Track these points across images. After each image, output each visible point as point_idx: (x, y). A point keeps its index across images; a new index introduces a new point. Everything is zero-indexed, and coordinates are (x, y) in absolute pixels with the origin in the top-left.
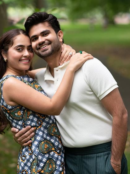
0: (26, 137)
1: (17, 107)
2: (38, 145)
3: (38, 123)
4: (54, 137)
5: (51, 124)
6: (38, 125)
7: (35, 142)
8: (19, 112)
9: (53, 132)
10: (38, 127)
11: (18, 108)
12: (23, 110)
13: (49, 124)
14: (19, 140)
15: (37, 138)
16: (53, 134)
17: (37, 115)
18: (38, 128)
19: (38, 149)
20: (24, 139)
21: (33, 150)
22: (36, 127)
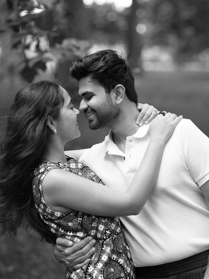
0: (84, 254)
1: (70, 213)
2: (103, 270)
3: (105, 233)
4: (124, 255)
5: (118, 234)
6: (105, 237)
7: (98, 264)
8: (75, 220)
9: (122, 247)
10: (105, 240)
11: (72, 214)
12: (80, 216)
13: (115, 234)
14: (69, 258)
15: (103, 258)
16: (121, 251)
17: (103, 221)
18: (105, 242)
19: (102, 275)
20: (79, 258)
21: (94, 277)
22: (103, 240)
